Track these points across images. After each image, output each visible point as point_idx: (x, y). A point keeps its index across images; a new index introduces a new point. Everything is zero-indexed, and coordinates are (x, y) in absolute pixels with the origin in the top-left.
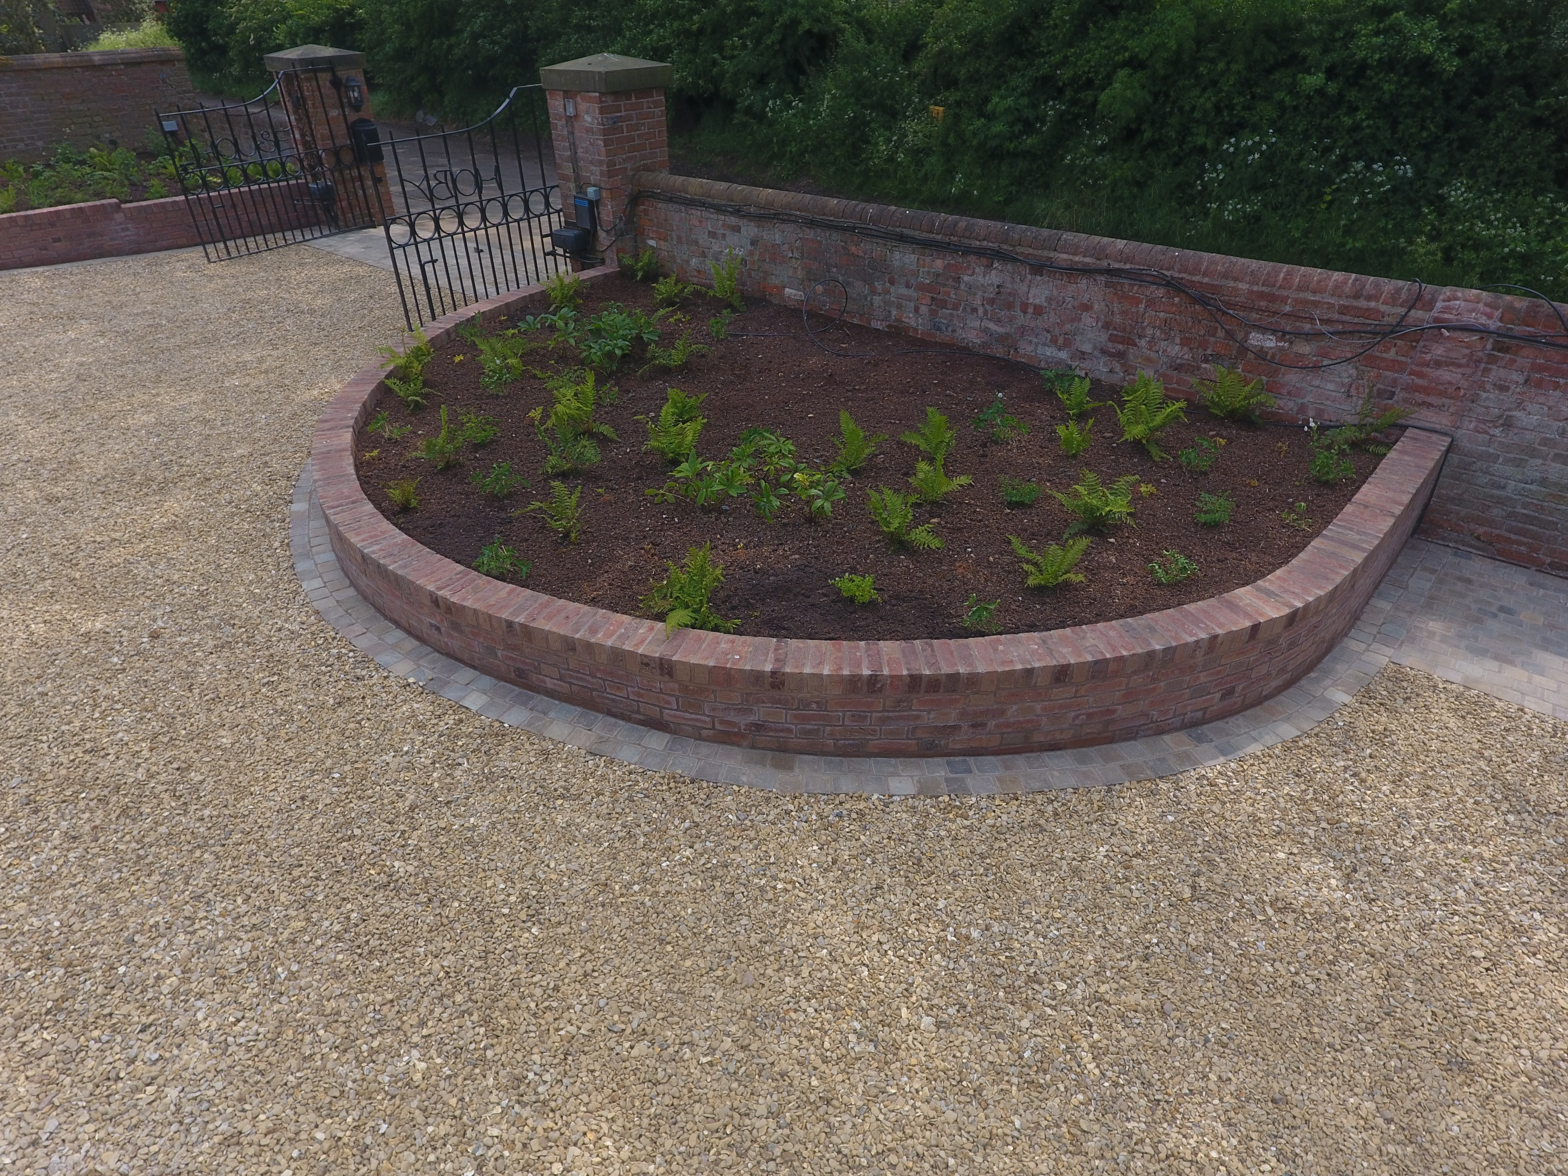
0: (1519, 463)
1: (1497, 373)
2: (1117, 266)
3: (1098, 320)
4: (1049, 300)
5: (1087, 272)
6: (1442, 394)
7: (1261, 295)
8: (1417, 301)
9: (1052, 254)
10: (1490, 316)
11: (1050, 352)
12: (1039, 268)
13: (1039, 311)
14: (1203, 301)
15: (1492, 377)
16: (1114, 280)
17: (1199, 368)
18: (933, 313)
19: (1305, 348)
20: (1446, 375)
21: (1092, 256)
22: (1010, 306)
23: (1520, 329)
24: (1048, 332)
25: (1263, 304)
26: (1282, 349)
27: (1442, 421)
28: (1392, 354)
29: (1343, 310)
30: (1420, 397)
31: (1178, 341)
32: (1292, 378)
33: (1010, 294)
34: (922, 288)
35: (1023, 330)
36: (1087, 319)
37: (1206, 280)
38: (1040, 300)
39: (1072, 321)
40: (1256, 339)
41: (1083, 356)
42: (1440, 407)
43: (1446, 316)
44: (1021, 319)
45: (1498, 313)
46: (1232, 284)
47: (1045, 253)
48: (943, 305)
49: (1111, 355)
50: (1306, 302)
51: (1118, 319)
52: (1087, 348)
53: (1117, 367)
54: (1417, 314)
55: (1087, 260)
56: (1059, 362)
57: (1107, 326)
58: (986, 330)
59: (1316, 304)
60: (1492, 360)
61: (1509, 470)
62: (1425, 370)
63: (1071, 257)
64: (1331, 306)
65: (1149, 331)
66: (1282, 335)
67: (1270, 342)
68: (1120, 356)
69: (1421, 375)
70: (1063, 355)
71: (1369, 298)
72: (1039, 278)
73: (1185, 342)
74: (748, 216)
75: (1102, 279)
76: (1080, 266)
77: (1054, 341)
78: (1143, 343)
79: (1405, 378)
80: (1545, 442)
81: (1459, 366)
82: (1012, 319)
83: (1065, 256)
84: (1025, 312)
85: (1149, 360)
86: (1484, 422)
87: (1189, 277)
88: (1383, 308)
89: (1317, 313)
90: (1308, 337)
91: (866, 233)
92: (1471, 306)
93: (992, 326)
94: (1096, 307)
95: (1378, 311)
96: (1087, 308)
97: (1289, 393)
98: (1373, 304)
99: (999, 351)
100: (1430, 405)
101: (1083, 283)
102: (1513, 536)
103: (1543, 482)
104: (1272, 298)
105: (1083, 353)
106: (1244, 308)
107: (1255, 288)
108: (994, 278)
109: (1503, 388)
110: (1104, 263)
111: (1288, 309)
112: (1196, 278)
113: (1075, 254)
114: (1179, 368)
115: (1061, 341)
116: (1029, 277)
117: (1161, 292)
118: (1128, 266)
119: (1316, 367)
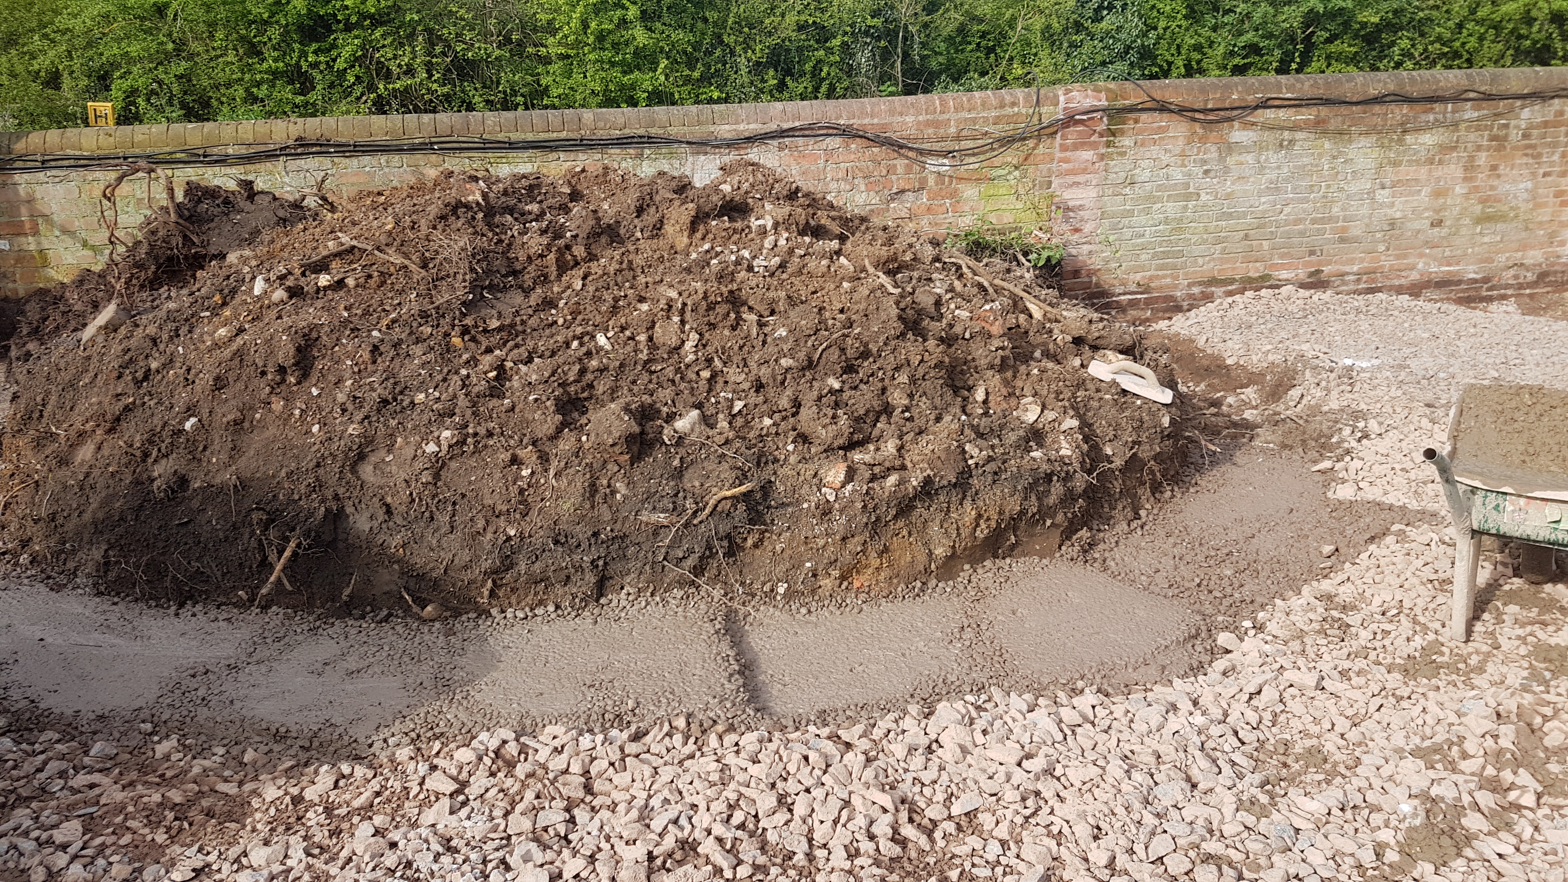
0: (1148, 211)
1: (1116, 142)
5: (756, 138)
6: (1084, 171)
9: (710, 128)
10: (1099, 99)
16: (788, 140)
17: (888, 210)
20: (1084, 154)
21: (755, 122)
23: (1120, 103)
25: (931, 131)
27: (1090, 194)
28: (1040, 149)
29: (996, 121)
31: (863, 187)
43: (1071, 105)
45: (1102, 95)
46: (899, 119)
47: (703, 128)
50: (966, 120)
55: (752, 126)
62: (1068, 154)
63: (734, 127)
64: (986, 119)
69: (1067, 160)
71: (1012, 105)
73: (870, 187)
75: (774, 142)
76: (747, 135)
79: (1056, 166)
80: (1159, 188)
81: (1090, 144)
83: (729, 128)
86: (1117, 185)
87: (859, 122)
88: (1024, 111)
90: (975, 151)
91: (451, 147)
92: (1083, 94)
95: (1022, 115)
98: (1015, 110)
100: (1078, 184)
103: (1166, 221)
104: (937, 124)
106: (916, 139)
109: (1123, 154)
113: (737, 124)
117: (836, 143)
118: (797, 124)
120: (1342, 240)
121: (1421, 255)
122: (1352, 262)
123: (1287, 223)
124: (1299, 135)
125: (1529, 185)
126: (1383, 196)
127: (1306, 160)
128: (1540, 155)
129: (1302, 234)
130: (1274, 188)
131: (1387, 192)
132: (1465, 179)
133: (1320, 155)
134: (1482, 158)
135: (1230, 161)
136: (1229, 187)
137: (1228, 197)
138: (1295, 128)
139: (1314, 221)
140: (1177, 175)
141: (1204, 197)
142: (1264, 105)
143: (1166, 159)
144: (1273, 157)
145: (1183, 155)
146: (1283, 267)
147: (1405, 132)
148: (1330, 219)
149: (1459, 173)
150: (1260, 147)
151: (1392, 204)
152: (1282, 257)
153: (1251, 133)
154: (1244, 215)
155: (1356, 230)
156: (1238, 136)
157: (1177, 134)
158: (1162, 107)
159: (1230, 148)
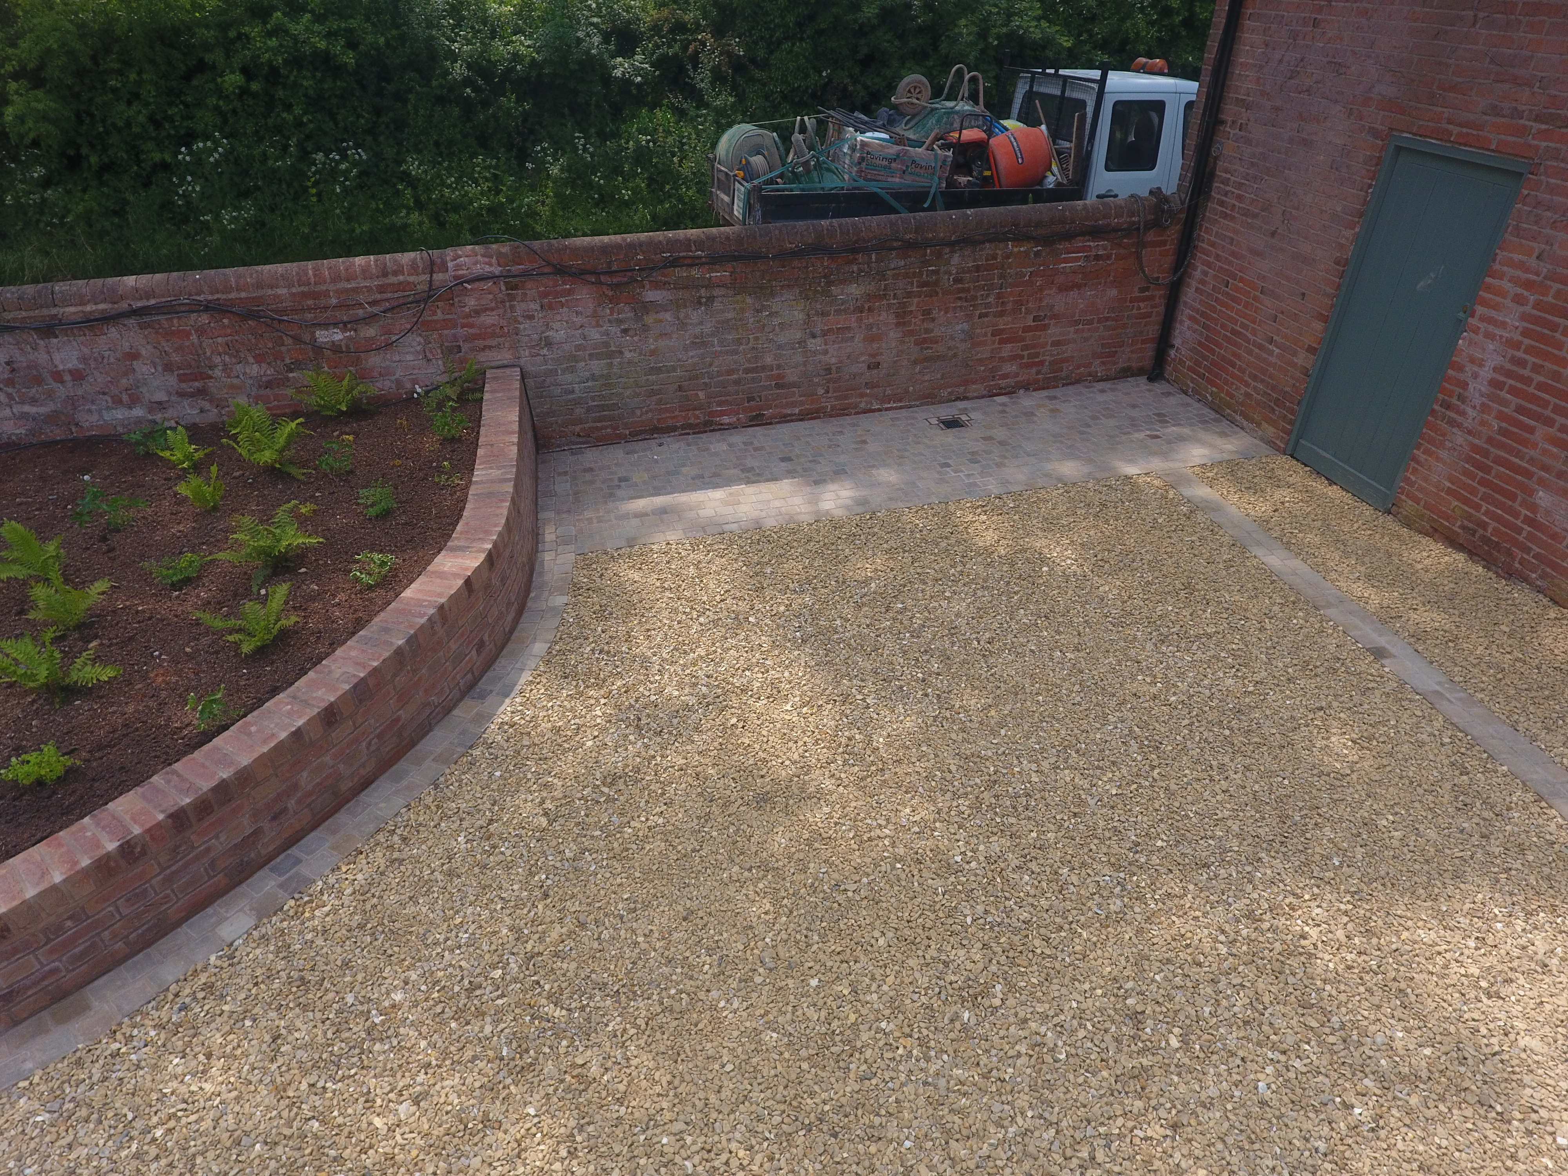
0: (572, 370)
1: (520, 307)
2: (139, 304)
3: (154, 365)
4: (84, 359)
5: (109, 319)
6: (493, 335)
7: (304, 295)
8: (432, 266)
9: (54, 311)
10: (491, 265)
11: (120, 414)
13: (78, 376)
14: (254, 316)
15: (518, 312)
16: (147, 319)
17: (288, 379)
19: (370, 332)
20: (489, 319)
21: (105, 301)
22: (38, 380)
23: (516, 269)
24: (104, 394)
25: (310, 302)
26: (350, 338)
27: (505, 356)
28: (439, 316)
29: (382, 289)
30: (480, 343)
31: (251, 360)
32: (374, 360)
33: (28, 367)
35: (72, 401)
36: (142, 369)
37: (243, 295)
38: (73, 363)
39: (125, 374)
40: (323, 336)
41: (161, 406)
42: (498, 346)
43: (461, 272)
44: (61, 391)
45: (494, 260)
46: (270, 292)
47: (45, 312)
49: (192, 395)
50: (347, 290)
51: (176, 358)
52: (161, 396)
53: (207, 405)
54: (438, 277)
55: (102, 306)
56: (139, 421)
57: (168, 368)
58: (23, 416)
59: (355, 290)
60: (512, 298)
61: (569, 377)
62: (471, 320)
63: (80, 308)
64: (369, 289)
65: (217, 360)
66: (344, 326)
67: (338, 336)
68: (202, 393)
69: (471, 326)
70: (138, 412)
71: (395, 273)
72: (55, 341)
73: (260, 359)
75: (131, 321)
76: (97, 315)
77: (118, 401)
78: (218, 372)
79: (461, 332)
80: (578, 348)
81: (492, 309)
82: (50, 394)
83: (72, 309)
84: (62, 382)
85: (233, 387)
86: (533, 347)
87: (224, 297)
88: (411, 279)
89: (361, 298)
90: (366, 321)
92: (473, 259)
93: (26, 408)
94: (144, 352)
95: (409, 283)
96: (134, 356)
97: (380, 374)
98: (401, 278)
99: (58, 433)
100: (490, 347)
101: (113, 332)
102: (599, 425)
103: (593, 378)
104: (315, 295)
105: (160, 403)
106: (295, 311)
107: (294, 290)
109: (531, 317)
110: (124, 306)
111: (334, 301)
112: (232, 296)
113: (82, 303)
114: (268, 385)
115: (125, 398)
116: (41, 342)
117: (205, 318)
118: (152, 302)
119: (389, 345)
120: (778, 386)
121: (862, 395)
122: (793, 405)
123: (719, 374)
124: (716, 292)
125: (966, 326)
126: (814, 344)
127: (729, 315)
128: (975, 298)
129: (737, 382)
130: (700, 342)
131: (818, 340)
132: (898, 324)
133: (743, 310)
134: (914, 304)
135: (649, 319)
136: (652, 344)
137: (653, 353)
138: (710, 285)
139: (747, 371)
140: (595, 335)
141: (628, 355)
142: (675, 263)
143: (578, 320)
144: (693, 314)
145: (595, 315)
146: (722, 413)
147: (830, 283)
148: (763, 368)
149: (892, 319)
150: (677, 304)
151: (826, 352)
152: (720, 404)
153: (665, 293)
154: (674, 369)
155: (792, 376)
156: (651, 295)
157: (584, 296)
158: (561, 271)
159: (646, 307)
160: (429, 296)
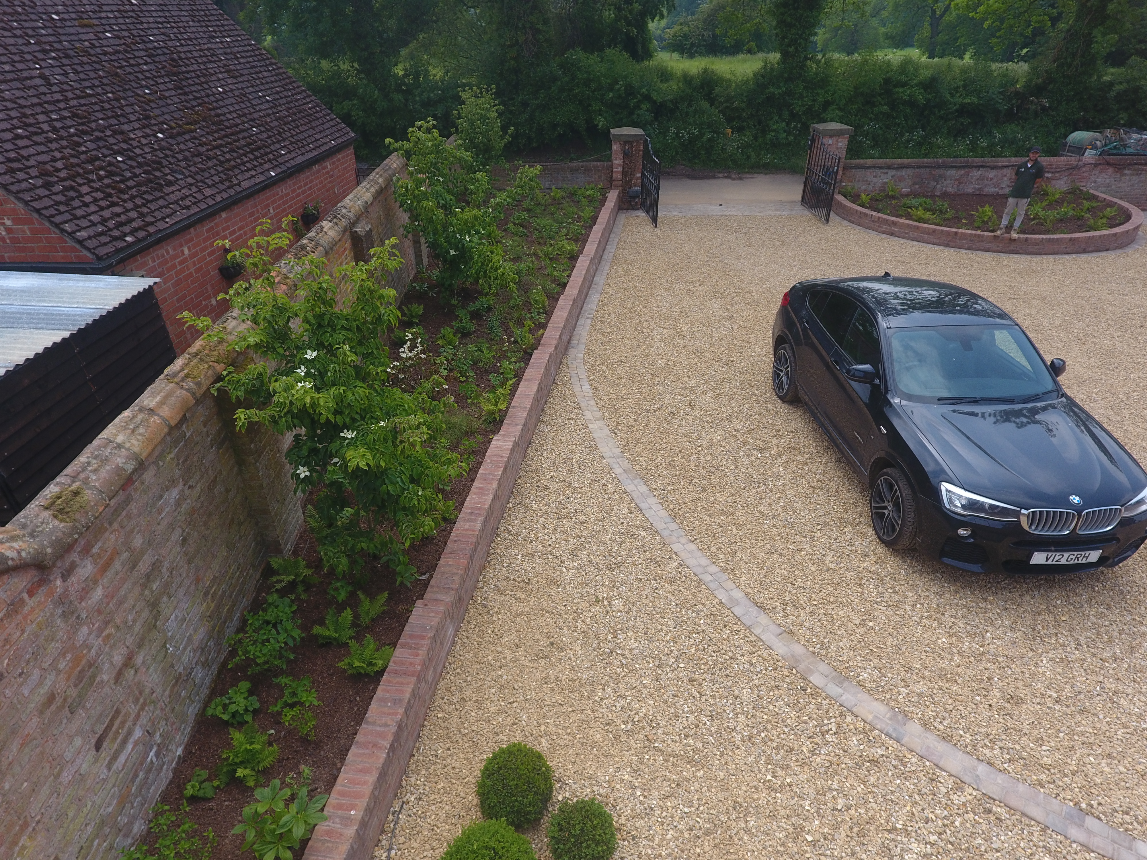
1: (1094, 172)
4: (995, 176)
5: (1007, 166)
8: (1079, 161)
12: (993, 168)
13: (991, 179)
18: (958, 186)
19: (1057, 175)
22: (983, 180)
24: (993, 184)
26: (1052, 176)
29: (1066, 165)
32: (1054, 182)
33: (983, 176)
34: (956, 180)
35: (986, 185)
36: (1005, 179)
38: (992, 176)
41: (1002, 188)
47: (994, 164)
48: (962, 183)
58: (974, 188)
59: (1060, 164)
64: (1063, 164)
66: (1052, 173)
67: (1050, 175)
69: (1080, 176)
71: (1070, 161)
72: (992, 171)
74: (894, 168)
79: (1077, 177)
80: (1102, 184)
81: (1087, 172)
82: (983, 183)
83: (1000, 164)
84: (987, 181)
88: (1072, 162)
90: (1058, 172)
91: (939, 167)
93: (976, 186)
96: (1005, 176)
99: (978, 193)
101: (1005, 169)
104: (1051, 165)
108: (980, 173)
109: (1095, 175)
116: (989, 171)
119: (1059, 179)
130: (1132, 186)
135: (1122, 178)
136: (1120, 184)
138: (1142, 170)
140: (1108, 181)
142: (1136, 164)
144: (1135, 178)
150: (1132, 175)
153: (1130, 171)
156: (1127, 172)
157: (1110, 170)
158: (1108, 164)
159: (1123, 175)
160: (1076, 168)
